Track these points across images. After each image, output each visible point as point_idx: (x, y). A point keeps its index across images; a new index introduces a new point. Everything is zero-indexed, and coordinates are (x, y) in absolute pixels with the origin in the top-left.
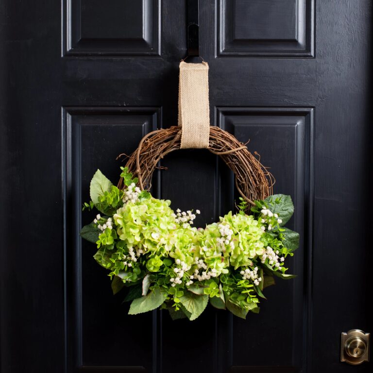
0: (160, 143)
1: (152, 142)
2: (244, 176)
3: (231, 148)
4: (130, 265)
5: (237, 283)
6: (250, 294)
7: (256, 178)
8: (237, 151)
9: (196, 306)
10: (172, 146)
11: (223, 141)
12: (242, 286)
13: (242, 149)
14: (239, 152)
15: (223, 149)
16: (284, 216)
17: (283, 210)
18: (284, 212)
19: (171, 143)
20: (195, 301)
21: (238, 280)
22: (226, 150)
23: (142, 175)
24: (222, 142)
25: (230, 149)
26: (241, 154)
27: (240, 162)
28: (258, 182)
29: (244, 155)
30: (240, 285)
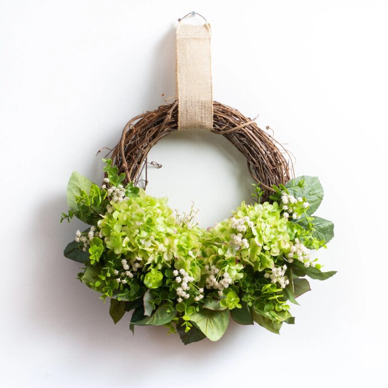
0: (148, 129)
1: (137, 128)
2: (257, 158)
3: (236, 124)
4: (125, 281)
5: (261, 289)
6: (280, 301)
7: (272, 159)
8: (244, 127)
9: (215, 325)
10: (163, 130)
11: (225, 117)
12: (268, 291)
13: (250, 125)
14: (246, 128)
15: (227, 127)
16: (312, 202)
17: (310, 194)
18: (313, 196)
19: (161, 126)
20: (213, 319)
21: (263, 284)
22: (231, 127)
23: (129, 170)
24: (224, 119)
25: (234, 126)
26: (249, 131)
27: (250, 141)
28: (274, 163)
29: (253, 132)
30: (266, 290)
